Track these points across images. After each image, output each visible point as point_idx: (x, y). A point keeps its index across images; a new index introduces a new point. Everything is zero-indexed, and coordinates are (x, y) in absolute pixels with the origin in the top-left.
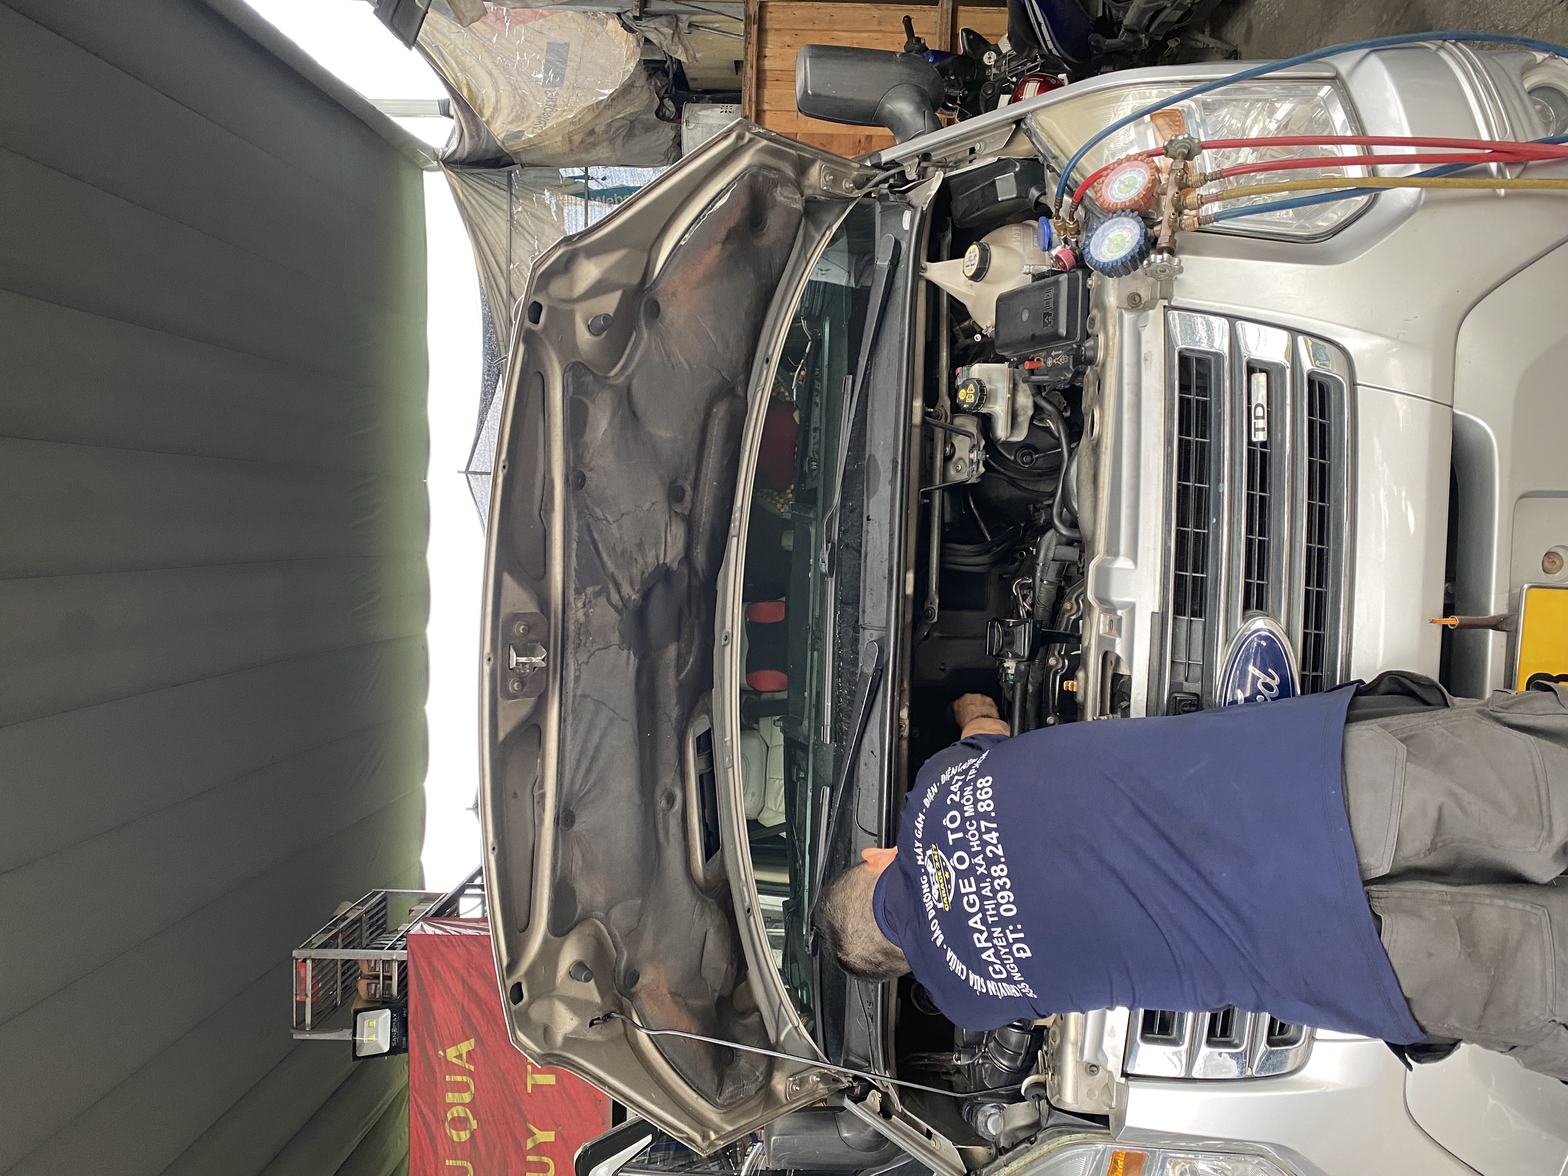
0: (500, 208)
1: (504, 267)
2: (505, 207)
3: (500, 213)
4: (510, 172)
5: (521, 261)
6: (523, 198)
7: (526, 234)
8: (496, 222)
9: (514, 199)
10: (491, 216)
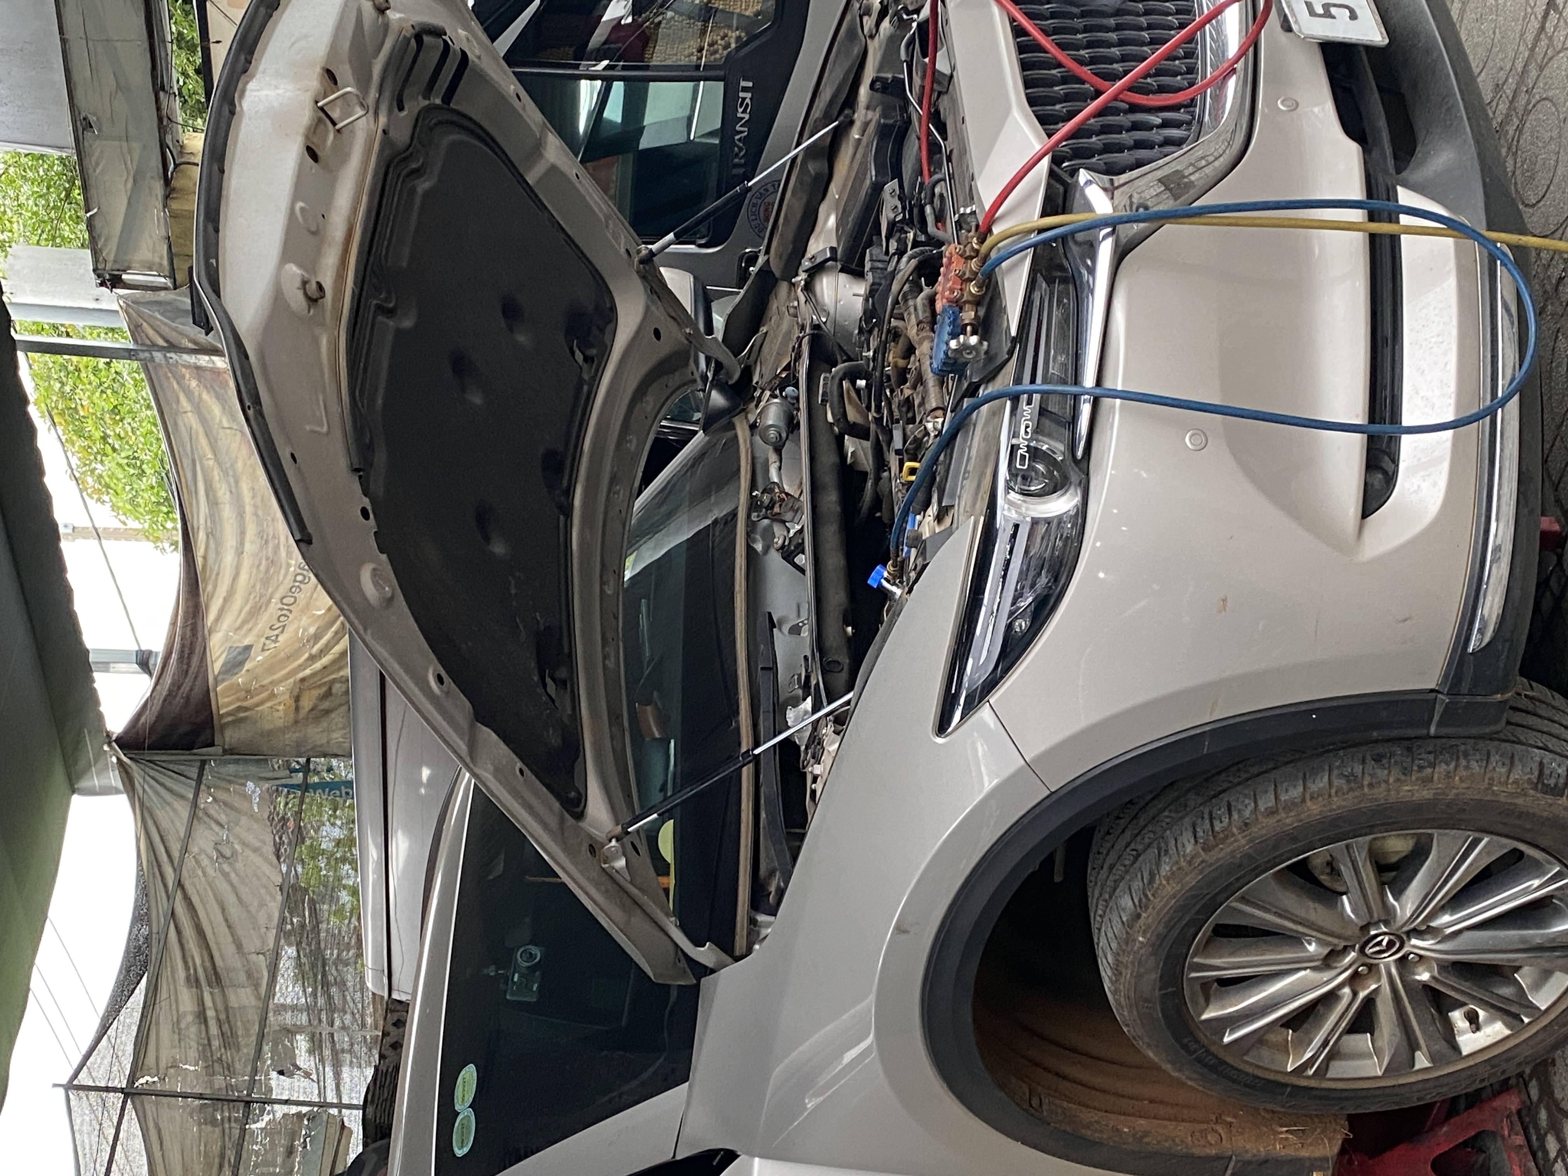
0: (182, 797)
1: (176, 854)
2: (191, 796)
3: (182, 802)
4: (203, 763)
5: (202, 851)
6: (215, 787)
7: (213, 825)
8: (174, 810)
9: (203, 787)
10: (168, 804)
